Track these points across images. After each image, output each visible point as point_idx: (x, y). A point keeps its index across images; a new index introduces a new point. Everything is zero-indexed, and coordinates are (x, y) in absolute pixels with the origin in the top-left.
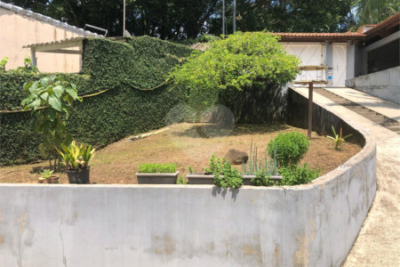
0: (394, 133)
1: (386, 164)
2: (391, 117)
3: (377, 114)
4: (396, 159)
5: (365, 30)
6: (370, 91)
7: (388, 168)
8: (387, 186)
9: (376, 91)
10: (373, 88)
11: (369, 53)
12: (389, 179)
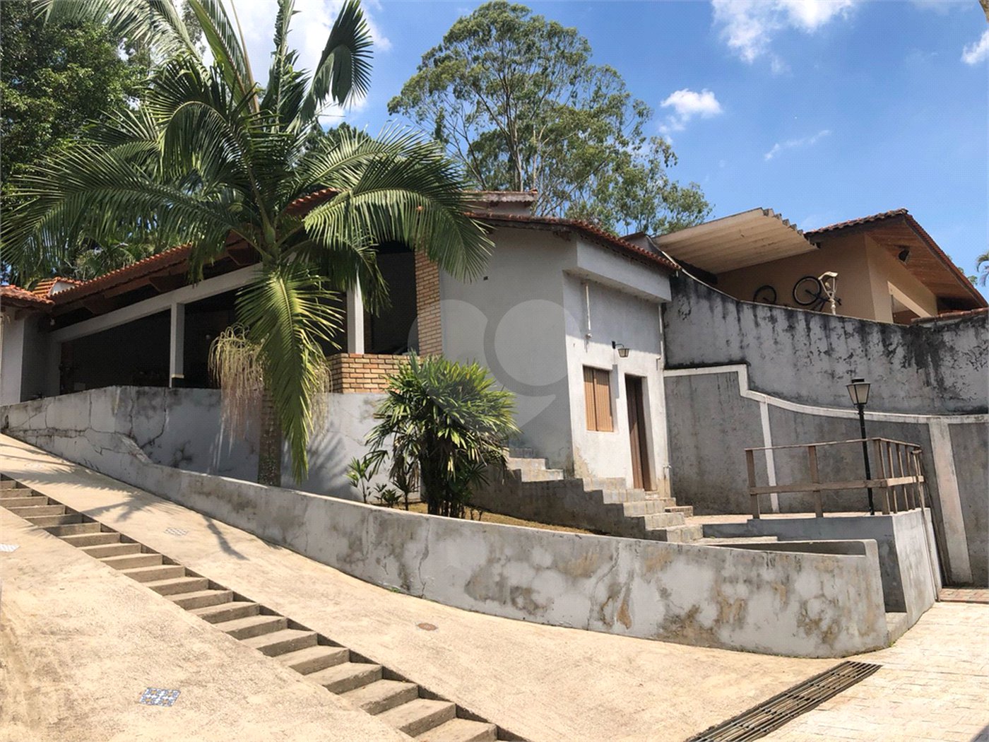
0: (79, 552)
1: (36, 643)
2: (79, 510)
3: (51, 502)
4: (66, 624)
5: (56, 288)
6: (43, 441)
7: (38, 653)
8: (23, 709)
9: (60, 443)
10: (52, 433)
11: (64, 345)
12: (34, 683)
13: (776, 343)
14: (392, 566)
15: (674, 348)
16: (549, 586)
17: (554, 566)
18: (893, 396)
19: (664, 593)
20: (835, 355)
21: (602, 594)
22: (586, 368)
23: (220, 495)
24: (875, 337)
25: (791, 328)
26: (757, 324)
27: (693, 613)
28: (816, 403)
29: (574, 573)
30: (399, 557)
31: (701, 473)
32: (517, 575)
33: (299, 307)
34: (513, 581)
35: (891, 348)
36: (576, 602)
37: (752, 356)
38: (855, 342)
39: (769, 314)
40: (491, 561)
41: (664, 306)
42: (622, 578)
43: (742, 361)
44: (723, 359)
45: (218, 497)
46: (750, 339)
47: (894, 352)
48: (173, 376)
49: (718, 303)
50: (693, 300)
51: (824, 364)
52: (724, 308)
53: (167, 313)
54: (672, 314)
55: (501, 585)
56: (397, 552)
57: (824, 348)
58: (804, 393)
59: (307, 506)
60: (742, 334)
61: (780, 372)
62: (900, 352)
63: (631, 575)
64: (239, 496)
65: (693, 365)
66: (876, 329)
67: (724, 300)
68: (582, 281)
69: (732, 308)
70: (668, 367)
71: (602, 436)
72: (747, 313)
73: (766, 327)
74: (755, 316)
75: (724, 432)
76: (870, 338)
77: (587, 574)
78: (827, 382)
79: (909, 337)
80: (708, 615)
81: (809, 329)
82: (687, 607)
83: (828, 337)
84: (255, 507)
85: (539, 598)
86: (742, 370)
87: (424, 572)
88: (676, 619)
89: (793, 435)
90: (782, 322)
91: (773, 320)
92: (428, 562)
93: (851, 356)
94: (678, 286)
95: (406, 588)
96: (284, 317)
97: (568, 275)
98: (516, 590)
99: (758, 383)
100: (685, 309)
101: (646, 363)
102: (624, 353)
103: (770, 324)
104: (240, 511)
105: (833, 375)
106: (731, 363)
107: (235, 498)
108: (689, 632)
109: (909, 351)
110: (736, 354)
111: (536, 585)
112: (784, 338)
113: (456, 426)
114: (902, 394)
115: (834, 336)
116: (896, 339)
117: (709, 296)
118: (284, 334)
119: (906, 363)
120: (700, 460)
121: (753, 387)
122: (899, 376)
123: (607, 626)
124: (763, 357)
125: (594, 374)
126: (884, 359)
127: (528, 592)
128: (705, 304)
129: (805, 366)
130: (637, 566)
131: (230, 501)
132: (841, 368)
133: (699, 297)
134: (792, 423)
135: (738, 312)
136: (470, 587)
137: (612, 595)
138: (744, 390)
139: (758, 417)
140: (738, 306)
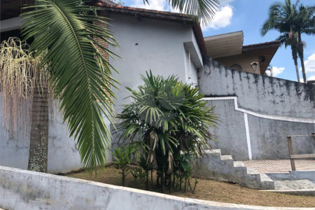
13: (249, 88)
15: (202, 88)
18: (300, 112)
20: (275, 94)
23: (7, 185)
24: (293, 87)
25: (256, 82)
26: (241, 80)
28: (267, 114)
35: (299, 92)
37: (239, 93)
38: (284, 89)
39: (246, 75)
43: (234, 95)
44: (225, 93)
45: (4, 187)
46: (238, 86)
47: (301, 94)
49: (223, 69)
50: (212, 68)
51: (271, 97)
52: (226, 72)
54: (202, 73)
57: (271, 91)
58: (262, 109)
59: (109, 198)
60: (234, 83)
61: (250, 100)
62: (303, 94)
64: (29, 186)
65: (211, 96)
66: (293, 84)
67: (226, 69)
69: (229, 72)
72: (237, 74)
73: (245, 81)
74: (240, 76)
75: (227, 125)
76: (290, 88)
78: (272, 105)
79: (307, 88)
81: (264, 83)
83: (272, 86)
84: (48, 197)
86: (235, 98)
89: (258, 127)
90: (252, 79)
91: (248, 78)
93: (282, 95)
94: (205, 61)
99: (241, 104)
100: (208, 71)
103: (247, 80)
104: (30, 201)
105: (274, 102)
106: (229, 95)
107: (25, 189)
109: (307, 94)
110: (231, 92)
112: (253, 86)
114: (304, 111)
115: (275, 86)
116: (302, 88)
117: (219, 66)
118: (70, 46)
119: (306, 98)
121: (240, 107)
122: (303, 104)
124: (244, 94)
126: (297, 97)
128: (217, 69)
129: (262, 98)
131: (18, 191)
132: (278, 100)
133: (214, 66)
134: (258, 122)
135: (233, 74)
138: (237, 108)
139: (243, 119)
140: (233, 71)
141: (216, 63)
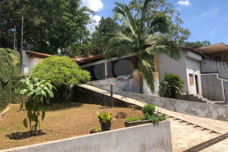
13: (224, 69)
14: (172, 107)
15: (202, 70)
16: (199, 111)
17: (199, 108)
19: (217, 112)
21: (207, 112)
22: (190, 74)
27: (222, 116)
29: (203, 109)
30: (174, 106)
31: (209, 93)
32: (193, 109)
33: (149, 66)
34: (193, 110)
36: (203, 113)
37: (219, 71)
40: (189, 107)
41: (200, 62)
42: (211, 110)
43: (217, 72)
44: (213, 71)
45: (137, 96)
46: (219, 68)
48: (106, 75)
49: (212, 62)
50: (206, 60)
53: (104, 63)
54: (202, 63)
55: (191, 111)
56: (173, 105)
60: (217, 67)
63: (212, 109)
65: (207, 73)
67: (213, 60)
68: (189, 58)
69: (215, 62)
70: (201, 73)
71: (192, 86)
72: (218, 63)
73: (222, 66)
74: (220, 64)
75: (213, 86)
77: (205, 109)
80: (225, 116)
82: (221, 115)
85: (197, 113)
86: (217, 74)
87: (178, 108)
88: (219, 117)
90: (226, 65)
91: (224, 64)
92: (179, 107)
94: (203, 58)
95: (175, 111)
96: (147, 67)
97: (186, 57)
98: (193, 111)
99: (221, 76)
100: (205, 62)
101: (198, 73)
102: (195, 71)
104: (142, 99)
106: (215, 73)
108: (222, 119)
110: (216, 71)
111: (197, 111)
112: (226, 68)
113: (177, 85)
117: (210, 60)
118: (147, 70)
120: (208, 91)
121: (219, 77)
123: (208, 117)
124: (221, 71)
125: (191, 75)
127: (195, 112)
128: (209, 61)
130: (213, 108)
131: (140, 97)
136: (186, 111)
137: (209, 112)
138: (218, 78)
139: (221, 83)
140: (216, 62)
141: (209, 58)
